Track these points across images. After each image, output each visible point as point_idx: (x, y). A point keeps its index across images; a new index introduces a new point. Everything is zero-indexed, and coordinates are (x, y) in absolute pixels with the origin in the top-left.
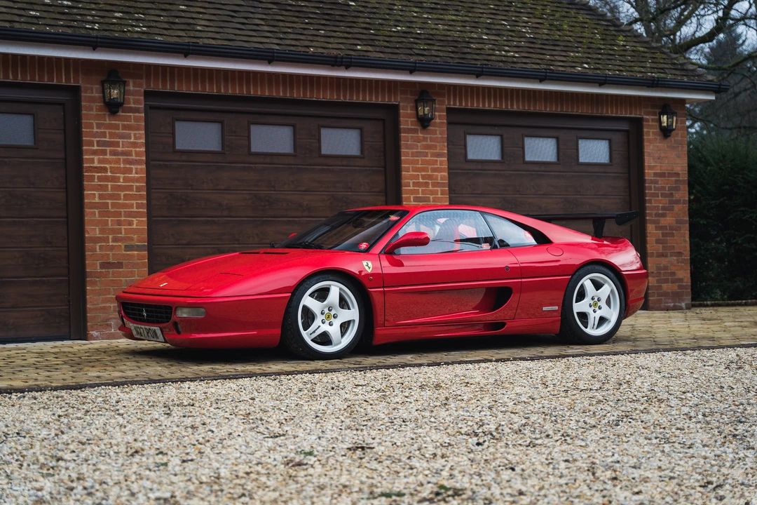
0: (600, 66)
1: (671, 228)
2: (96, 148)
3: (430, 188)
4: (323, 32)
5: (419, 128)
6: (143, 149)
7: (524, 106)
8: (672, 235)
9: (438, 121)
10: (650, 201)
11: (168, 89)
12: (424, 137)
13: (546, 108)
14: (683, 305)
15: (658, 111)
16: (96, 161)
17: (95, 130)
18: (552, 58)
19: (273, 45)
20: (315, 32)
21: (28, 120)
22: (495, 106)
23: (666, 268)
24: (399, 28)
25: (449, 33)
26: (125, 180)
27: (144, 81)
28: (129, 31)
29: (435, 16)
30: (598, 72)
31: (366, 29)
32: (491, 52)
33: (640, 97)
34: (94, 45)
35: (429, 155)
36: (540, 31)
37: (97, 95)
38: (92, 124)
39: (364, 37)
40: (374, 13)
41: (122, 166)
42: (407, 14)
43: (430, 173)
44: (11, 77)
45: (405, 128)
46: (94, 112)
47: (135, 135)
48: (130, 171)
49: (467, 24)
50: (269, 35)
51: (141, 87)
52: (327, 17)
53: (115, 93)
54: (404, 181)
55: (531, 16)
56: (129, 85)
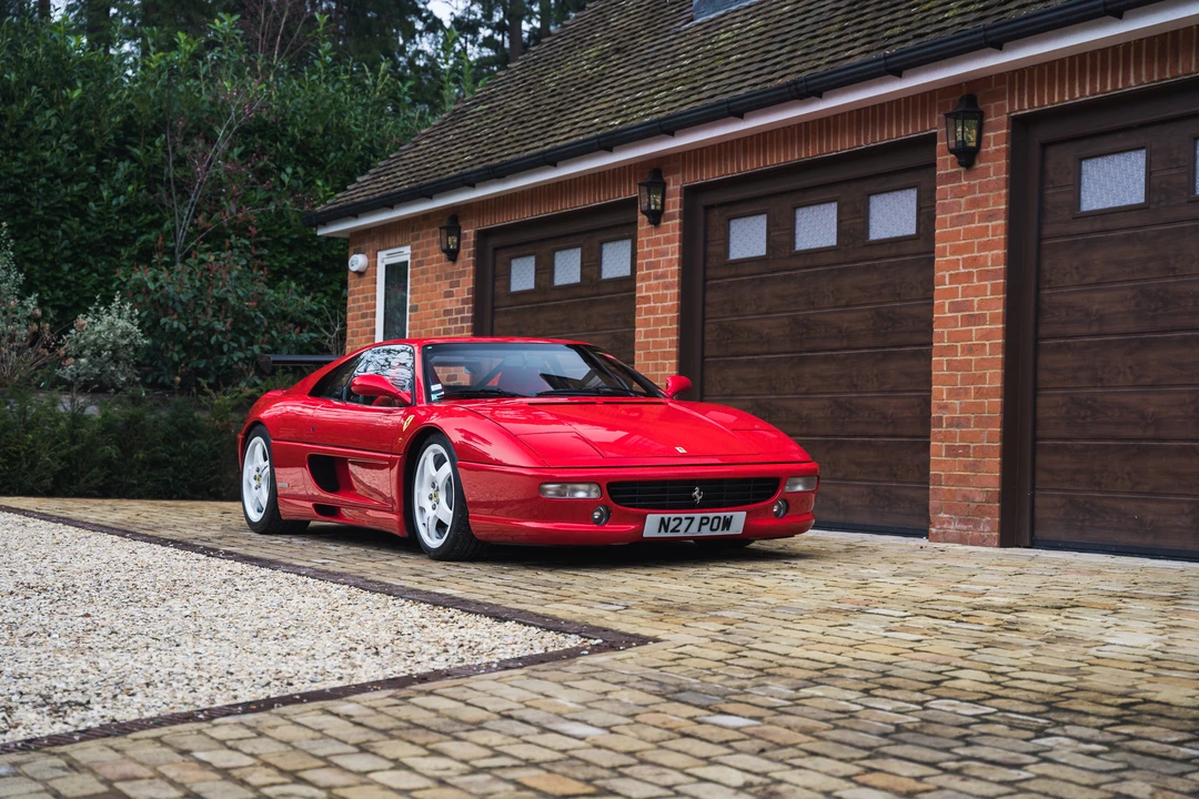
2: (644, 272)
5: (962, 169)
6: (677, 268)
9: (992, 148)
12: (970, 186)
16: (643, 289)
17: (646, 249)
26: (663, 310)
27: (680, 175)
35: (977, 219)
38: (643, 242)
41: (660, 292)
43: (976, 254)
45: (943, 175)
46: (644, 228)
47: (671, 249)
48: (665, 298)
51: (679, 184)
54: (938, 274)
56: (669, 183)
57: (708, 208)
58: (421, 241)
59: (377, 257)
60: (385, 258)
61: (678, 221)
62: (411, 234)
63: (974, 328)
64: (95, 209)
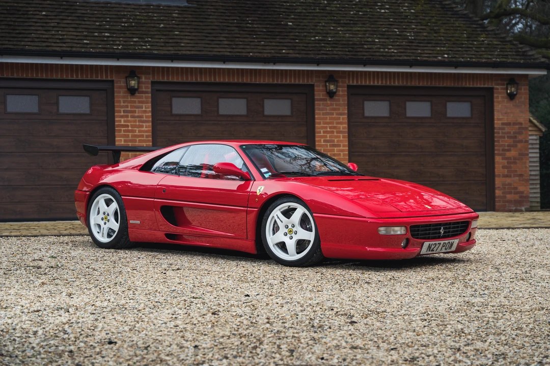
0: (457, 56)
1: (515, 158)
2: (122, 114)
3: (335, 134)
4: (263, 43)
5: (328, 98)
6: (150, 114)
7: (403, 82)
8: (515, 163)
9: (341, 93)
10: (498, 141)
11: (166, 80)
12: (331, 103)
13: (419, 83)
14: (523, 208)
15: (505, 83)
16: (122, 121)
17: (122, 104)
18: (422, 52)
19: (227, 52)
20: (257, 44)
21: (87, 99)
22: (382, 83)
23: (510, 184)
24: (317, 38)
25: (351, 39)
26: (139, 131)
27: (151, 76)
28: (139, 49)
29: (346, 29)
30: (454, 59)
31: (294, 39)
32: (377, 50)
33: (492, 75)
34: (118, 57)
35: (335, 114)
36: (421, 34)
37: (123, 84)
38: (120, 101)
39: (290, 44)
40: (303, 29)
41: (137, 124)
42: (326, 28)
43: (335, 125)
44: (75, 76)
45: (317, 99)
46: (122, 94)
47: (145, 106)
48: (142, 126)
49: (368, 33)
50: (226, 46)
51: (149, 79)
52: (269, 33)
53: (133, 83)
54: (317, 130)
55: (419, 24)
56: (142, 79)
61: (150, 95)
63: (336, 148)
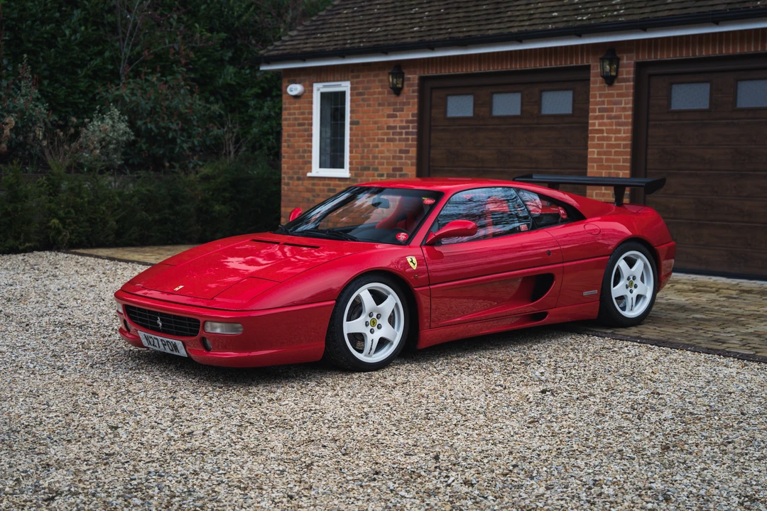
2: (597, 114)
6: (630, 113)
11: (653, 58)
16: (597, 124)
17: (598, 99)
21: (569, 94)
26: (616, 139)
27: (634, 55)
34: (580, 32)
37: (599, 71)
38: (595, 94)
46: (598, 85)
47: (625, 101)
48: (618, 131)
51: (632, 59)
56: (623, 59)
57: (650, 76)
58: (361, 79)
59: (312, 86)
60: (319, 89)
61: (632, 83)
62: (351, 74)
64: (61, 43)
